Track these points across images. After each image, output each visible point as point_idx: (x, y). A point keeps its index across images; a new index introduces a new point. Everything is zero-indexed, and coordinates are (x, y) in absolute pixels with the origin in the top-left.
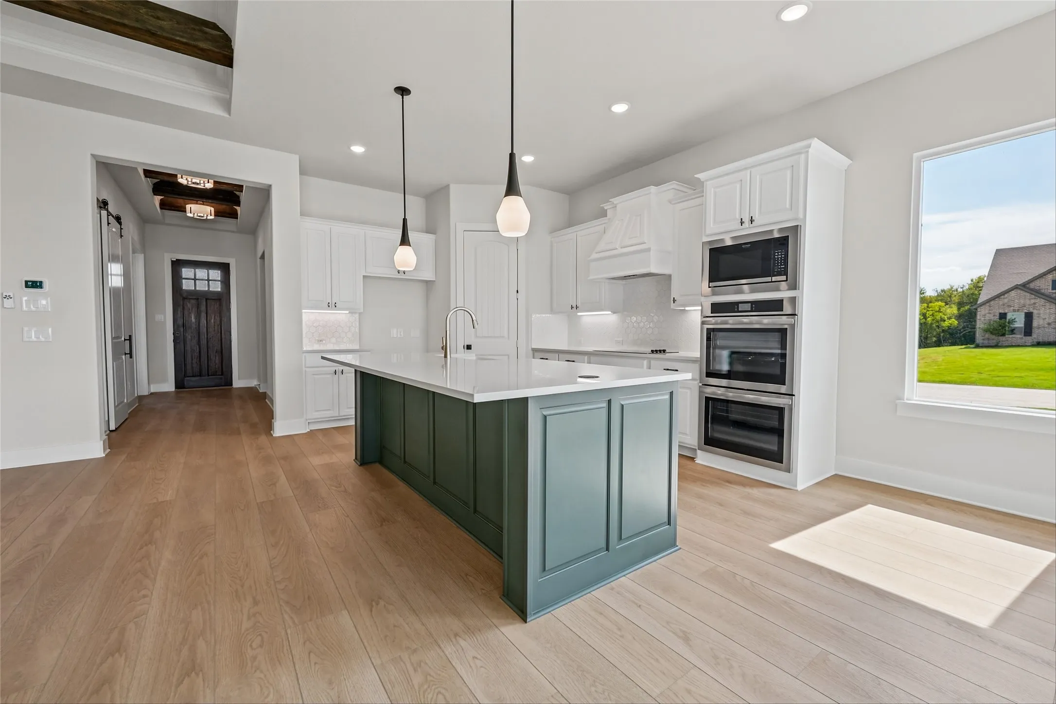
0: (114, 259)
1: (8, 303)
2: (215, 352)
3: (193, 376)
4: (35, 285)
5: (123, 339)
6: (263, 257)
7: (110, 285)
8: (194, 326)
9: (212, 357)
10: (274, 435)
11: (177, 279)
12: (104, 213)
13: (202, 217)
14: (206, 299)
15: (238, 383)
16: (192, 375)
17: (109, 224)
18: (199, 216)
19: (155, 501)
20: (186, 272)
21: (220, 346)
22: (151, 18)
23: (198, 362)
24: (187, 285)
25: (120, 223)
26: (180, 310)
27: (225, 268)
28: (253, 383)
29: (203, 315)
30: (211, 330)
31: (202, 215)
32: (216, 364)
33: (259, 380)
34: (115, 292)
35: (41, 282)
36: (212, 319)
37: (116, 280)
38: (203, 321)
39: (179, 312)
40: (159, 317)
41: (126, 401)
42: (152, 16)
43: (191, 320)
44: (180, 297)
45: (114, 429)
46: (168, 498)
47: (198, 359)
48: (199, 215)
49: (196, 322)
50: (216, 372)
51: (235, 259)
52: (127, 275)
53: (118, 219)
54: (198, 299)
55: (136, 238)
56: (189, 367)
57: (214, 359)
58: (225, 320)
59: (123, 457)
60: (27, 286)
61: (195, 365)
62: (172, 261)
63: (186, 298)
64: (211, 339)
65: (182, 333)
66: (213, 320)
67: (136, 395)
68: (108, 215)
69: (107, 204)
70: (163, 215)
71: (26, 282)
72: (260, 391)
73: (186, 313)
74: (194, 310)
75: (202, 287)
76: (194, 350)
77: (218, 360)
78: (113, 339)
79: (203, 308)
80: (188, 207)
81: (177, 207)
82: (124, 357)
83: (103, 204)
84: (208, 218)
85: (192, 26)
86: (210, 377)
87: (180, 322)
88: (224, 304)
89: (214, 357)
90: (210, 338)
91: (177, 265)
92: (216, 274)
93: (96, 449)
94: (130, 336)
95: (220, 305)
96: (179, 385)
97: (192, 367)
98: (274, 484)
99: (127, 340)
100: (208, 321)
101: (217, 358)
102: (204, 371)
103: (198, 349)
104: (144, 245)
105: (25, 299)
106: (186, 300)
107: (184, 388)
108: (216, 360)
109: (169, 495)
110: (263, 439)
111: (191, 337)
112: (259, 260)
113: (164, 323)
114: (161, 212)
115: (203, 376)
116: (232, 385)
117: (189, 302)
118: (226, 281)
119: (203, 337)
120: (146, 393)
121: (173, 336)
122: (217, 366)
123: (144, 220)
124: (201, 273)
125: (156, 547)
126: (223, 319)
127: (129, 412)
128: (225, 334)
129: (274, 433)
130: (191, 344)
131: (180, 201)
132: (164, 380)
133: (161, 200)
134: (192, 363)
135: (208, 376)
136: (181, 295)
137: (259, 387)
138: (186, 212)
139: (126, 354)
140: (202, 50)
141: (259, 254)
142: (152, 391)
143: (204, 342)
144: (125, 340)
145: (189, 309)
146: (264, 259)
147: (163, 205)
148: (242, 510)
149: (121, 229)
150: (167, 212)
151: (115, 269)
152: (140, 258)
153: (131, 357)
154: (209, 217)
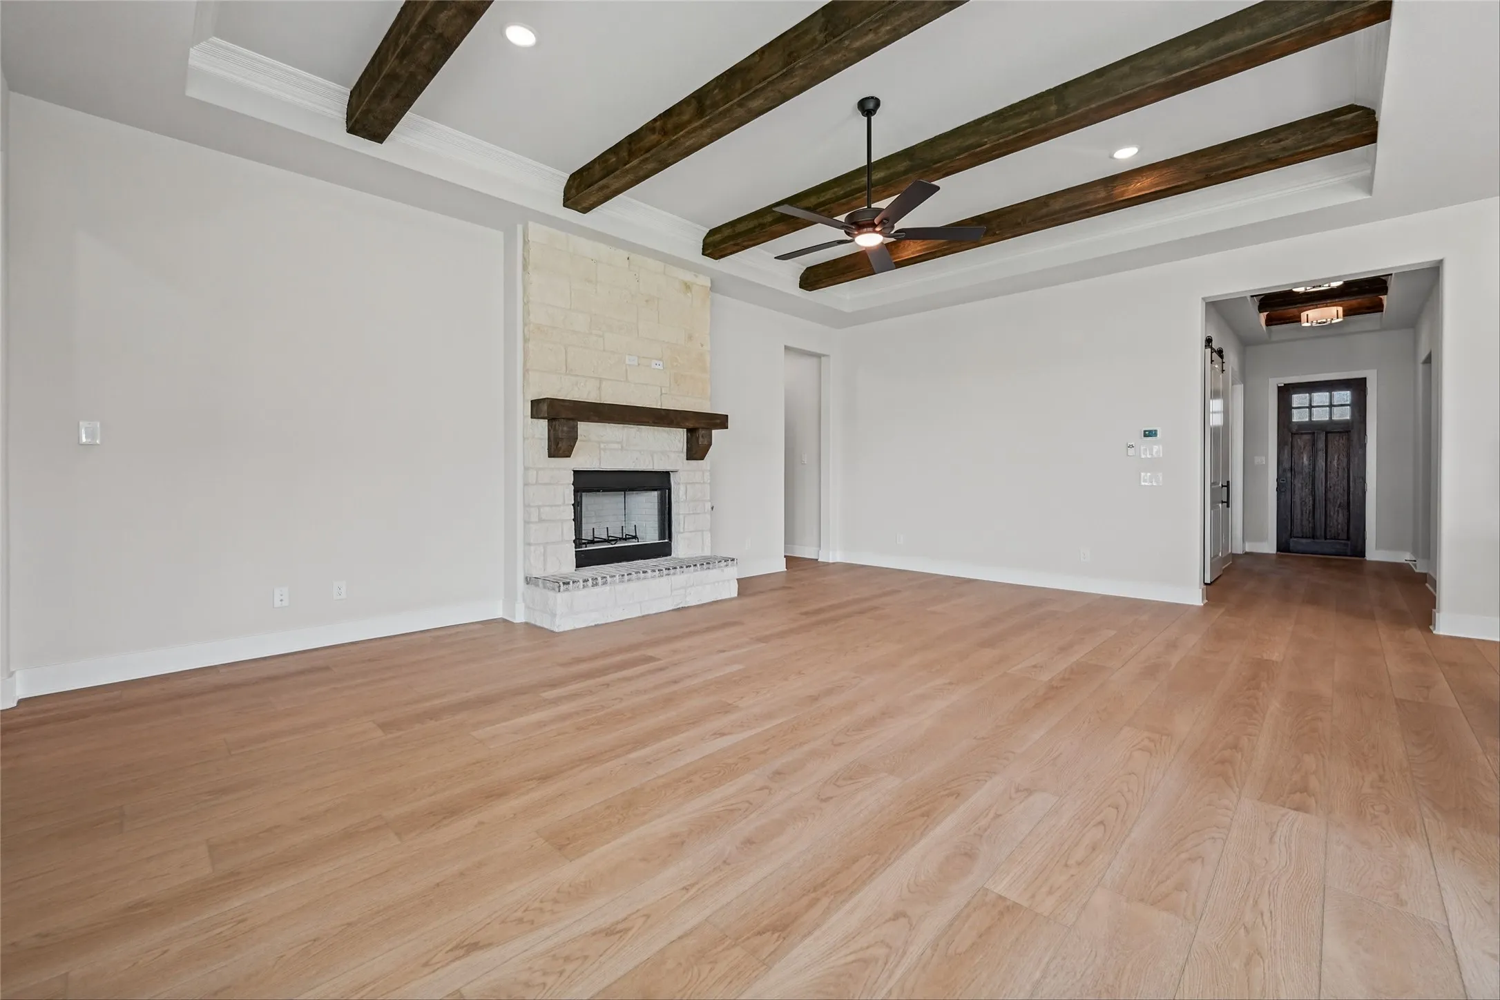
0: (1216, 394)
1: (1131, 451)
2: (1337, 506)
3: (1302, 537)
4: (1149, 434)
5: (1220, 485)
6: (1428, 360)
7: (1211, 424)
8: (1307, 470)
9: (1332, 513)
10: (1434, 632)
11: (1285, 408)
12: (1209, 350)
13: (1324, 323)
14: (1327, 433)
15: (1374, 553)
16: (1300, 536)
17: (1212, 361)
18: (1320, 323)
19: (1259, 657)
20: (1298, 399)
21: (1346, 498)
22: (1273, 145)
23: (1310, 519)
24: (1298, 417)
25: (1222, 357)
26: (1287, 450)
27: (1358, 387)
28: (1404, 557)
29: (1321, 455)
30: (1332, 475)
31: (1325, 320)
32: (1338, 524)
33: (1415, 552)
34: (1215, 432)
35: (1156, 431)
36: (1334, 460)
37: (1216, 420)
38: (1321, 463)
39: (1286, 451)
40: (1259, 460)
41: (1220, 555)
42: (1274, 142)
43: (1303, 463)
44: (1288, 432)
45: (1209, 582)
46: (1274, 658)
47: (1311, 515)
48: (1319, 321)
49: (1310, 465)
50: (1339, 534)
51: (1376, 371)
52: (1226, 412)
53: (1220, 353)
54: (1314, 433)
55: (1236, 368)
56: (1297, 522)
57: (1335, 516)
58: (1355, 461)
59: (1222, 610)
60: (1145, 436)
61: (1305, 523)
62: (1278, 387)
63: (1297, 434)
64: (1332, 489)
65: (1289, 480)
66: (1336, 461)
67: (1230, 551)
68: (1212, 352)
69: (1212, 340)
70: (1270, 332)
71: (1145, 431)
72: (1417, 571)
73: (1296, 452)
74: (1308, 448)
75: (1320, 415)
76: (1306, 503)
77: (1341, 518)
78: (1212, 484)
79: (1321, 444)
80: (1304, 315)
81: (1289, 318)
82: (1220, 505)
83: (1209, 341)
84: (1333, 322)
85: (1321, 126)
86: (1328, 541)
87: (1287, 465)
88: (1355, 437)
89: (1336, 513)
90: (1330, 487)
91: (1285, 392)
92: (1344, 396)
93: (1194, 597)
94: (1228, 482)
95: (1349, 439)
96: (1282, 547)
97: (1302, 525)
98: (1428, 688)
99: (1225, 486)
100: (1329, 463)
101: (1341, 515)
102: (1320, 532)
103: (1311, 502)
104: (1244, 375)
105: (1142, 448)
106: (1296, 436)
107: (1289, 551)
108: (1338, 518)
109: (1276, 656)
110: (1414, 634)
111: (1302, 484)
112: (1421, 367)
113: (1266, 467)
114: (1267, 329)
115: (1317, 538)
116: (1365, 556)
117: (1300, 439)
118: (1359, 405)
119: (1320, 486)
120: (1240, 551)
121: (1276, 483)
122: (1339, 526)
123: (1246, 343)
124: (1320, 397)
125: (1263, 694)
126: (1352, 459)
127: (1224, 567)
128: (1355, 480)
129: (1435, 629)
130: (1301, 492)
131: (1292, 311)
132: (1262, 538)
133: (1267, 315)
134: (1302, 520)
135: (1326, 538)
136: (1290, 430)
137: (1415, 565)
138: (1300, 321)
139: (1223, 502)
140: (1333, 145)
141: (1423, 356)
142: (1247, 550)
143: (1320, 490)
144: (1223, 486)
145: (1301, 448)
146: (1430, 362)
147: (1270, 322)
148: (1371, 698)
149: (1223, 363)
150: (1274, 328)
151: (1216, 405)
152: (1239, 389)
153: (1228, 506)
154: (1336, 321)
